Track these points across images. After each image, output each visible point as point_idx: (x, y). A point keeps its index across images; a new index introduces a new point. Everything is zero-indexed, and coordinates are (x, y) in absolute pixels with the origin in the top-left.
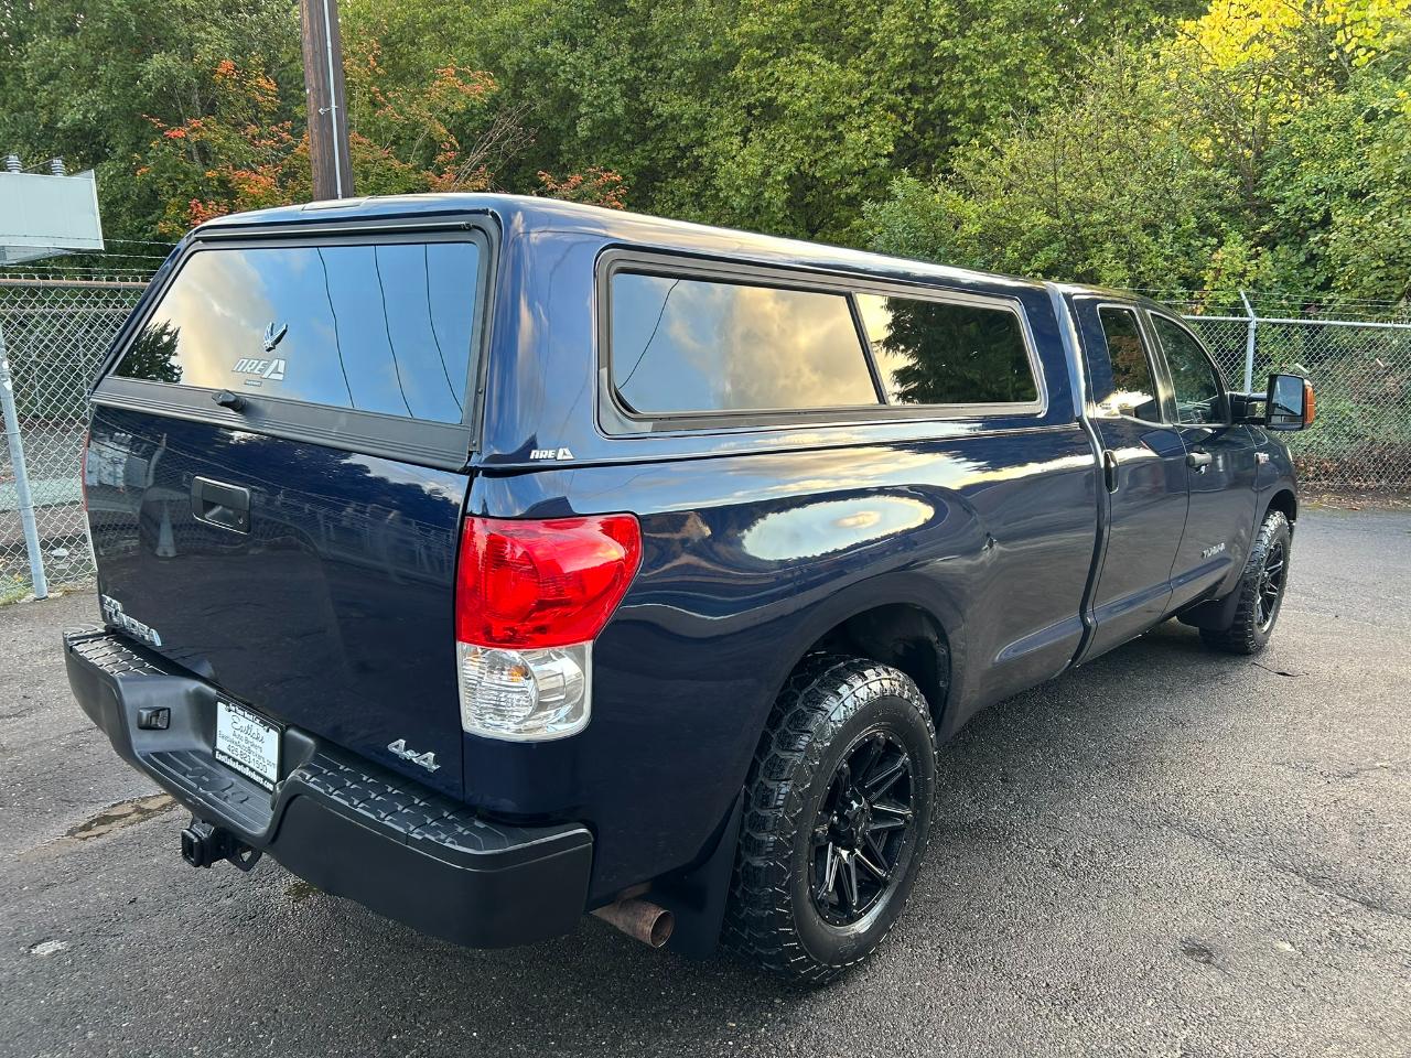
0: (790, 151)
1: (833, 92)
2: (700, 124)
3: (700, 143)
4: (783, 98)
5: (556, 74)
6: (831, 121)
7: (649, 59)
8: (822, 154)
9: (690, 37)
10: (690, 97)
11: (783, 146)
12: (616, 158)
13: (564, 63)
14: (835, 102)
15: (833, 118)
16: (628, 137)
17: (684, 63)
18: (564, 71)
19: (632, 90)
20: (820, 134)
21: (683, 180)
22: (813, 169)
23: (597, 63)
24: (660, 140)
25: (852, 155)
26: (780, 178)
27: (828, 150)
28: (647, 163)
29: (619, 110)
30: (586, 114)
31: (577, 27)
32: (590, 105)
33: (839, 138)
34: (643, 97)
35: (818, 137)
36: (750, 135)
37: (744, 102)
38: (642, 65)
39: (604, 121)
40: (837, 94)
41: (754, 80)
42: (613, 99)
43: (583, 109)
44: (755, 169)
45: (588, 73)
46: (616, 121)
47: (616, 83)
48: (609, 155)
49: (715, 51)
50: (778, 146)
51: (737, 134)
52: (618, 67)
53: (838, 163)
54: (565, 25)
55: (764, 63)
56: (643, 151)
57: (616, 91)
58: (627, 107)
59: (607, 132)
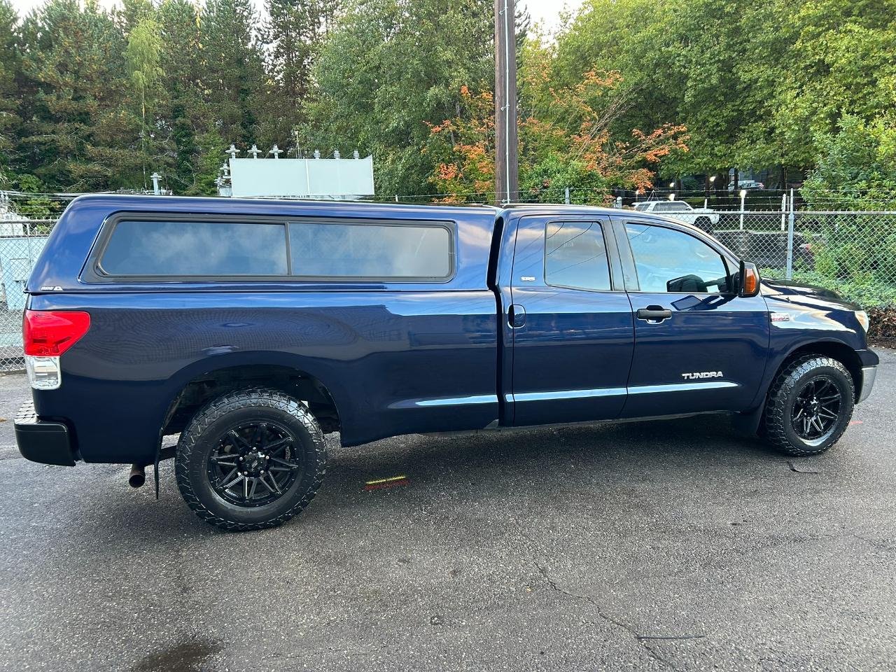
0: (833, 96)
1: (872, 49)
2: (771, 83)
3: (771, 96)
4: (829, 59)
5: (674, 64)
6: (868, 70)
7: (741, 43)
8: (860, 95)
9: (767, 25)
10: (766, 66)
11: (829, 93)
12: (713, 113)
13: (679, 55)
14: (873, 56)
15: (871, 68)
16: (722, 98)
17: (763, 44)
18: (679, 61)
19: (727, 66)
20: (859, 81)
21: (761, 123)
22: (853, 107)
23: (702, 52)
24: (745, 97)
25: (884, 94)
26: (822, 116)
27: (865, 92)
28: (735, 114)
29: (714, 81)
30: (691, 87)
31: (690, 30)
32: (695, 80)
33: (873, 83)
34: (734, 70)
35: (858, 84)
36: (804, 88)
37: (802, 65)
38: (736, 48)
39: (705, 90)
40: (875, 50)
41: (810, 48)
42: (711, 74)
43: (689, 84)
44: (802, 111)
45: (694, 60)
46: (713, 89)
47: (715, 63)
48: (709, 111)
49: (784, 33)
50: (825, 93)
51: (796, 88)
52: (716, 53)
53: (873, 101)
54: (682, 31)
55: (819, 34)
56: (733, 106)
57: (714, 68)
58: (722, 80)
59: (707, 97)
